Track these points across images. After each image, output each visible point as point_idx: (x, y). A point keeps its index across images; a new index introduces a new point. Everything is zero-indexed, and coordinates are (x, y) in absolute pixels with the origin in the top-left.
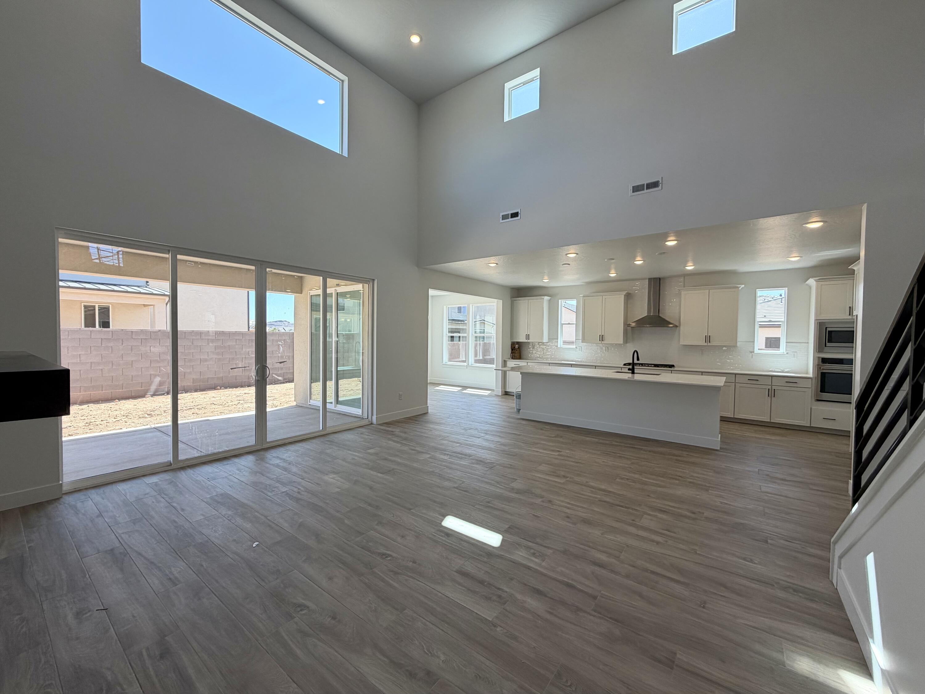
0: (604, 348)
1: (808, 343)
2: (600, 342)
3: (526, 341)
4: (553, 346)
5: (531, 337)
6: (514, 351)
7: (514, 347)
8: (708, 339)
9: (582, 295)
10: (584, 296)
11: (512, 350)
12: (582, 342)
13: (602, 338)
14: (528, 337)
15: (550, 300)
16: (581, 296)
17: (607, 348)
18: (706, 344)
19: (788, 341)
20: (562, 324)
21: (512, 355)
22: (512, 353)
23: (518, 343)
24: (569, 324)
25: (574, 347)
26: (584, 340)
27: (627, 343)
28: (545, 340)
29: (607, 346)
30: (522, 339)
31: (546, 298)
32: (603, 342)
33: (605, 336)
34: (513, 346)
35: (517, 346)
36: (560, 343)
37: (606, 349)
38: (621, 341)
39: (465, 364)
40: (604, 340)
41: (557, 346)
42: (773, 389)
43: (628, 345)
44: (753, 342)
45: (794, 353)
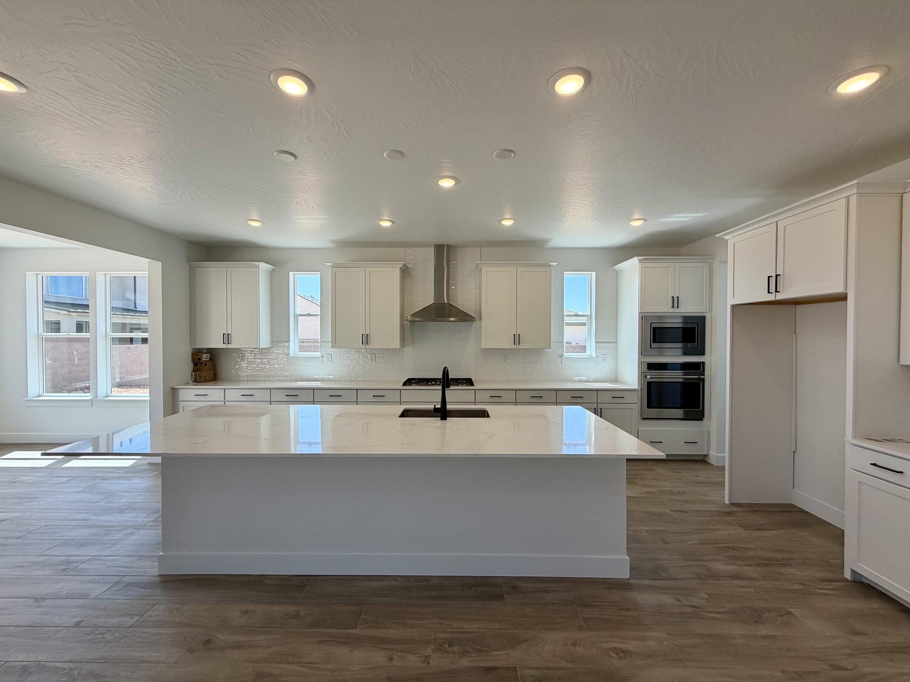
0: (369, 356)
1: (616, 343)
2: (363, 346)
3: (225, 346)
4: (281, 354)
5: (234, 338)
6: (199, 366)
7: (199, 359)
8: (517, 339)
9: (331, 264)
10: (333, 267)
11: (195, 364)
12: (332, 347)
13: (366, 339)
14: (227, 338)
15: (272, 272)
16: (330, 266)
17: (374, 355)
18: (514, 347)
19: (598, 341)
20: (297, 316)
21: (196, 375)
22: (194, 371)
23: (210, 351)
24: (309, 315)
25: (318, 354)
26: (335, 343)
27: (404, 347)
28: (264, 342)
29: (373, 352)
30: (216, 343)
31: (263, 266)
32: (367, 346)
33: (371, 336)
34: (197, 357)
35: (205, 357)
36: (294, 348)
37: (372, 357)
38: (397, 344)
39: (87, 396)
40: (370, 343)
41: (288, 354)
42: (599, 407)
43: (405, 349)
44: (561, 342)
45: (603, 356)
